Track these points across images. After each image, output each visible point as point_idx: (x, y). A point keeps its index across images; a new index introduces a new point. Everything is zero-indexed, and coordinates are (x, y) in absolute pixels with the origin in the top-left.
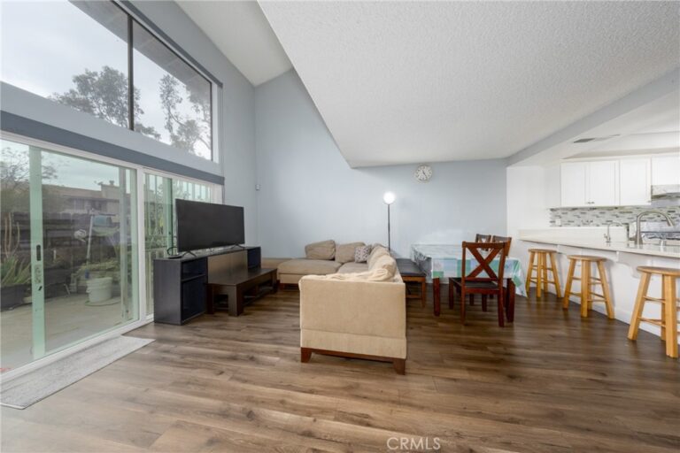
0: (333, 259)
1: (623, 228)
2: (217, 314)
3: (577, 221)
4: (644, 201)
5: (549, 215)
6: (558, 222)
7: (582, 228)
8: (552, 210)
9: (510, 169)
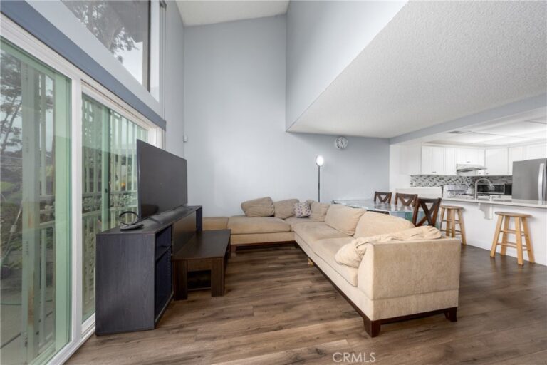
0: (273, 216)
1: (440, 188)
2: (191, 297)
3: (423, 184)
4: (453, 173)
5: (409, 179)
6: (414, 184)
7: (425, 188)
8: (412, 176)
9: (392, 146)
